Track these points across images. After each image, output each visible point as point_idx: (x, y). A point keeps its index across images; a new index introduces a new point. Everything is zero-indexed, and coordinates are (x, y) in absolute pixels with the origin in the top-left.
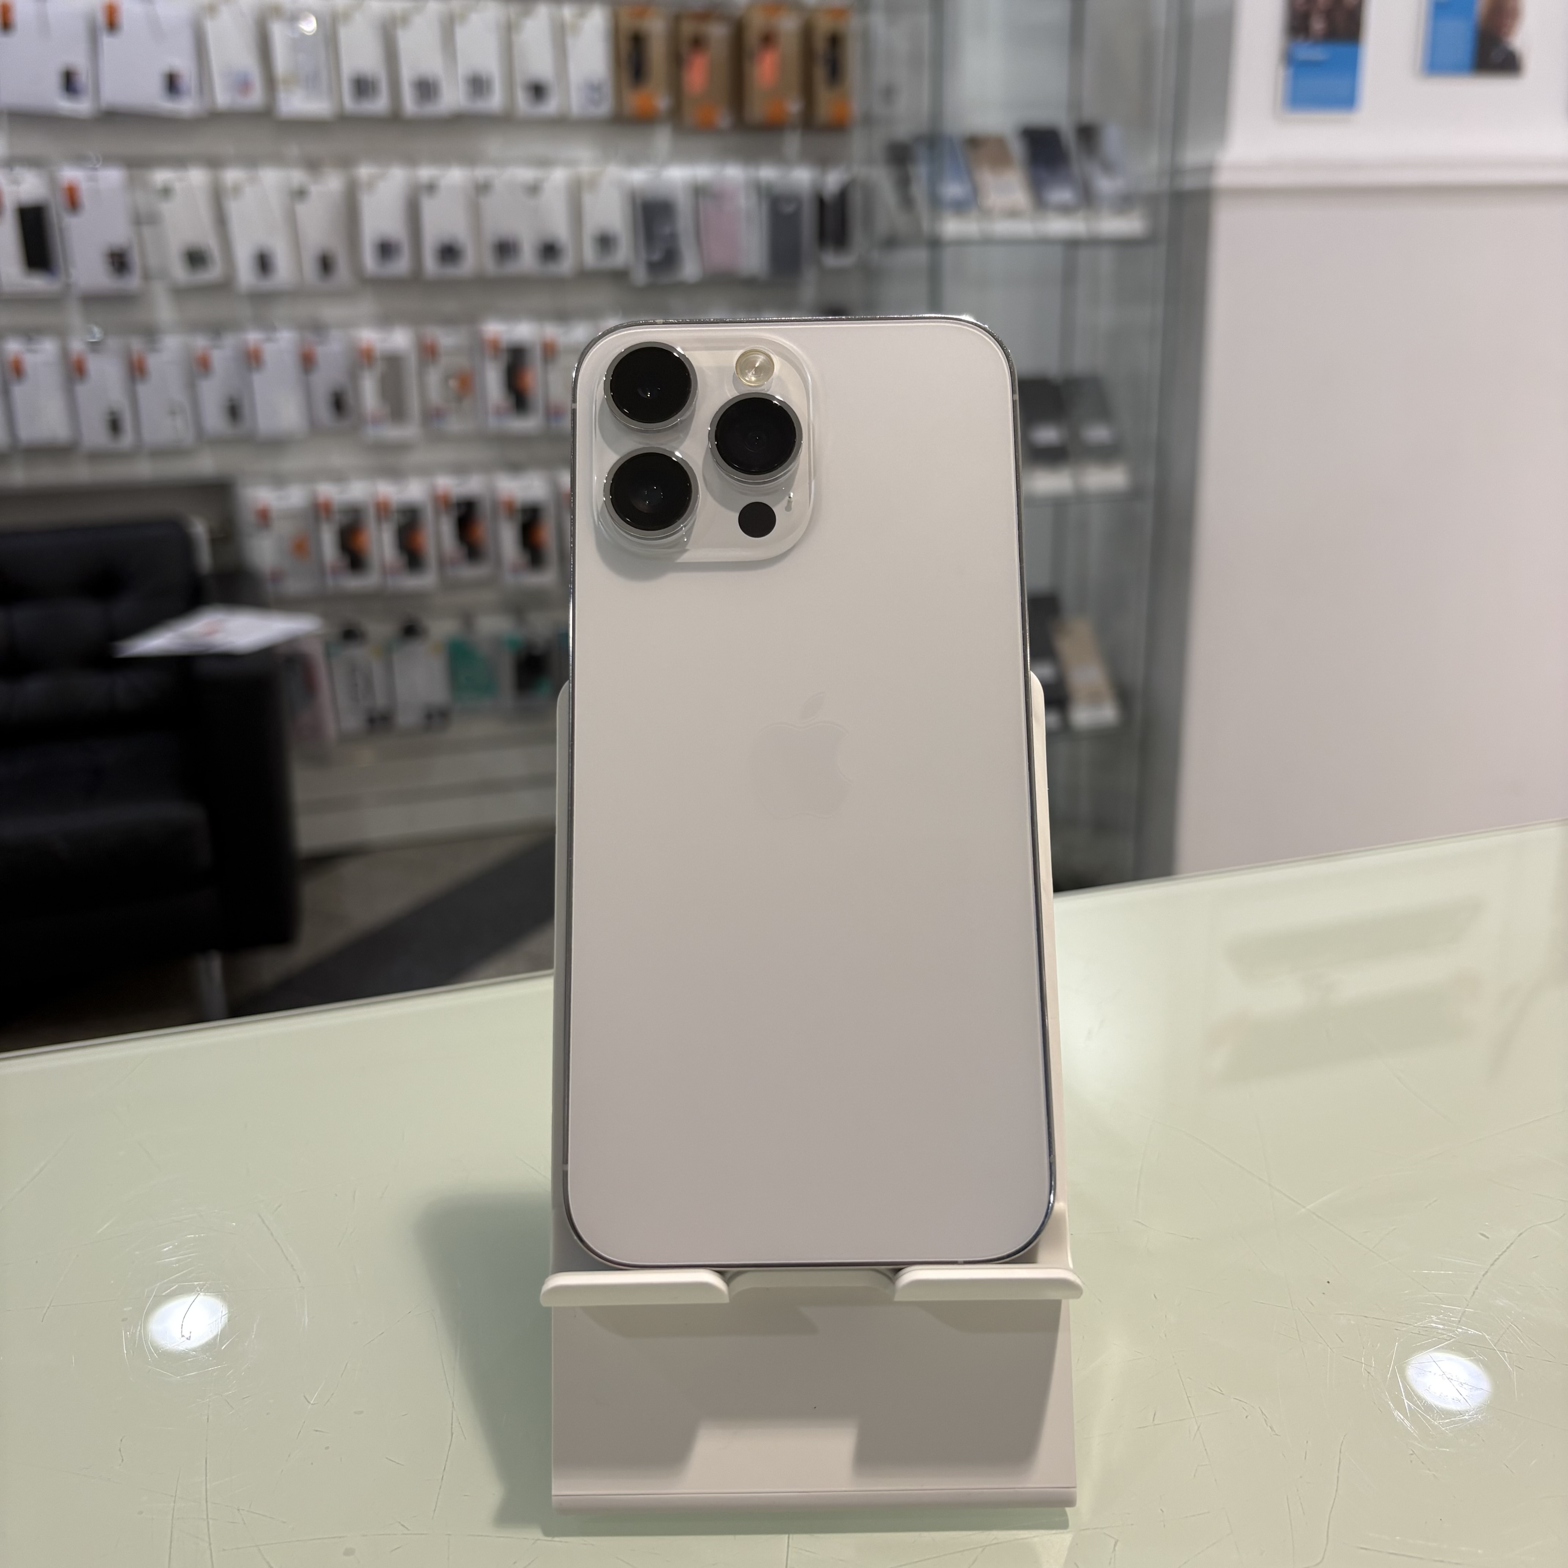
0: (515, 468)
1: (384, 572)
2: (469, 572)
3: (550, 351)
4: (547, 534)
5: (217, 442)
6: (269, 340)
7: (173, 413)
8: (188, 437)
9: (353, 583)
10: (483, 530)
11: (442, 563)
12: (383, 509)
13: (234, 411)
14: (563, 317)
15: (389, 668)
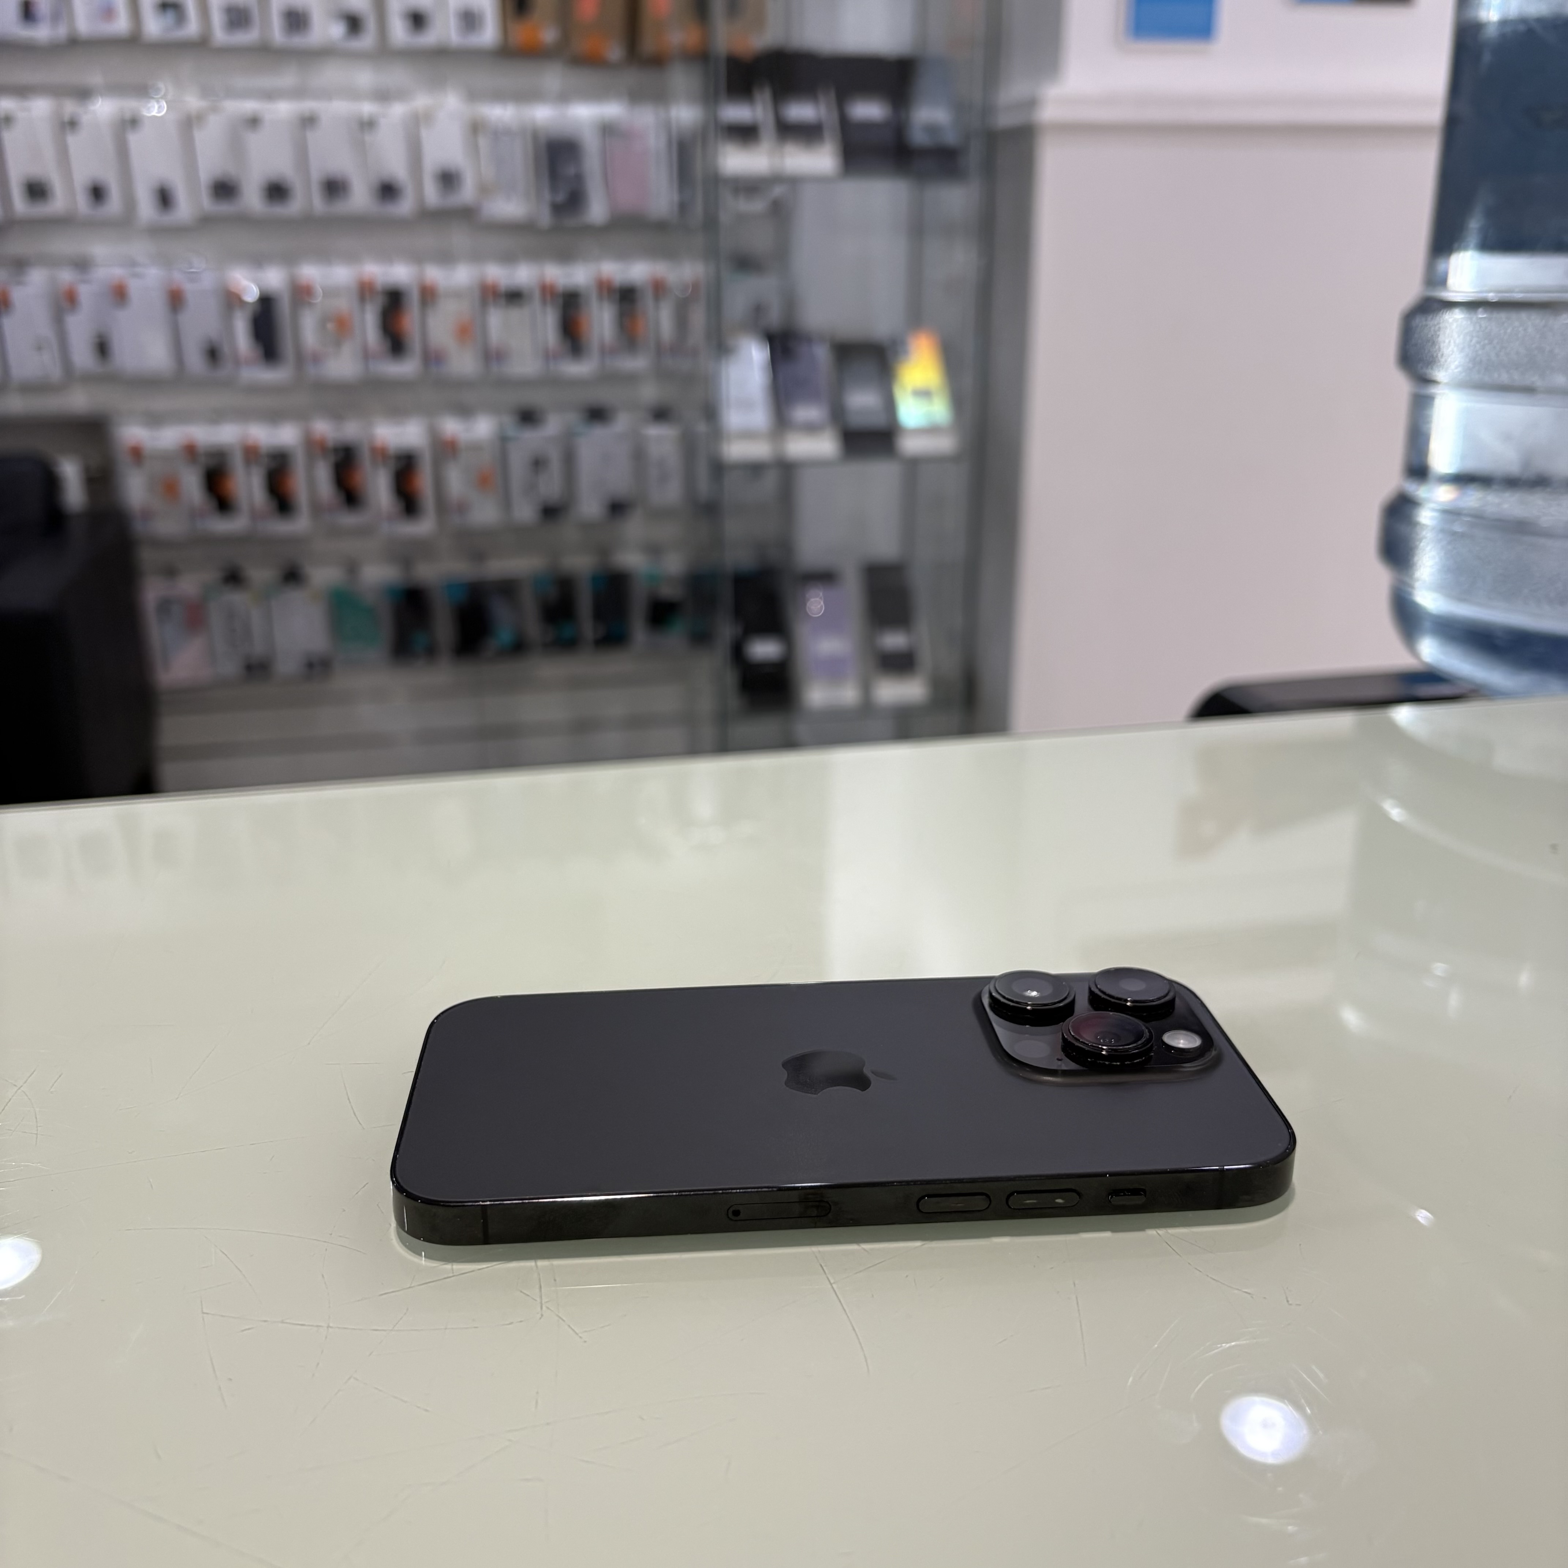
1: (255, 516)
2: (349, 519)
3: (428, 295)
4: (424, 482)
5: (88, 379)
6: (135, 275)
7: (39, 348)
8: (56, 373)
9: (222, 526)
10: (362, 477)
11: (317, 509)
12: (251, 453)
13: (102, 348)
14: (446, 258)
15: (268, 616)
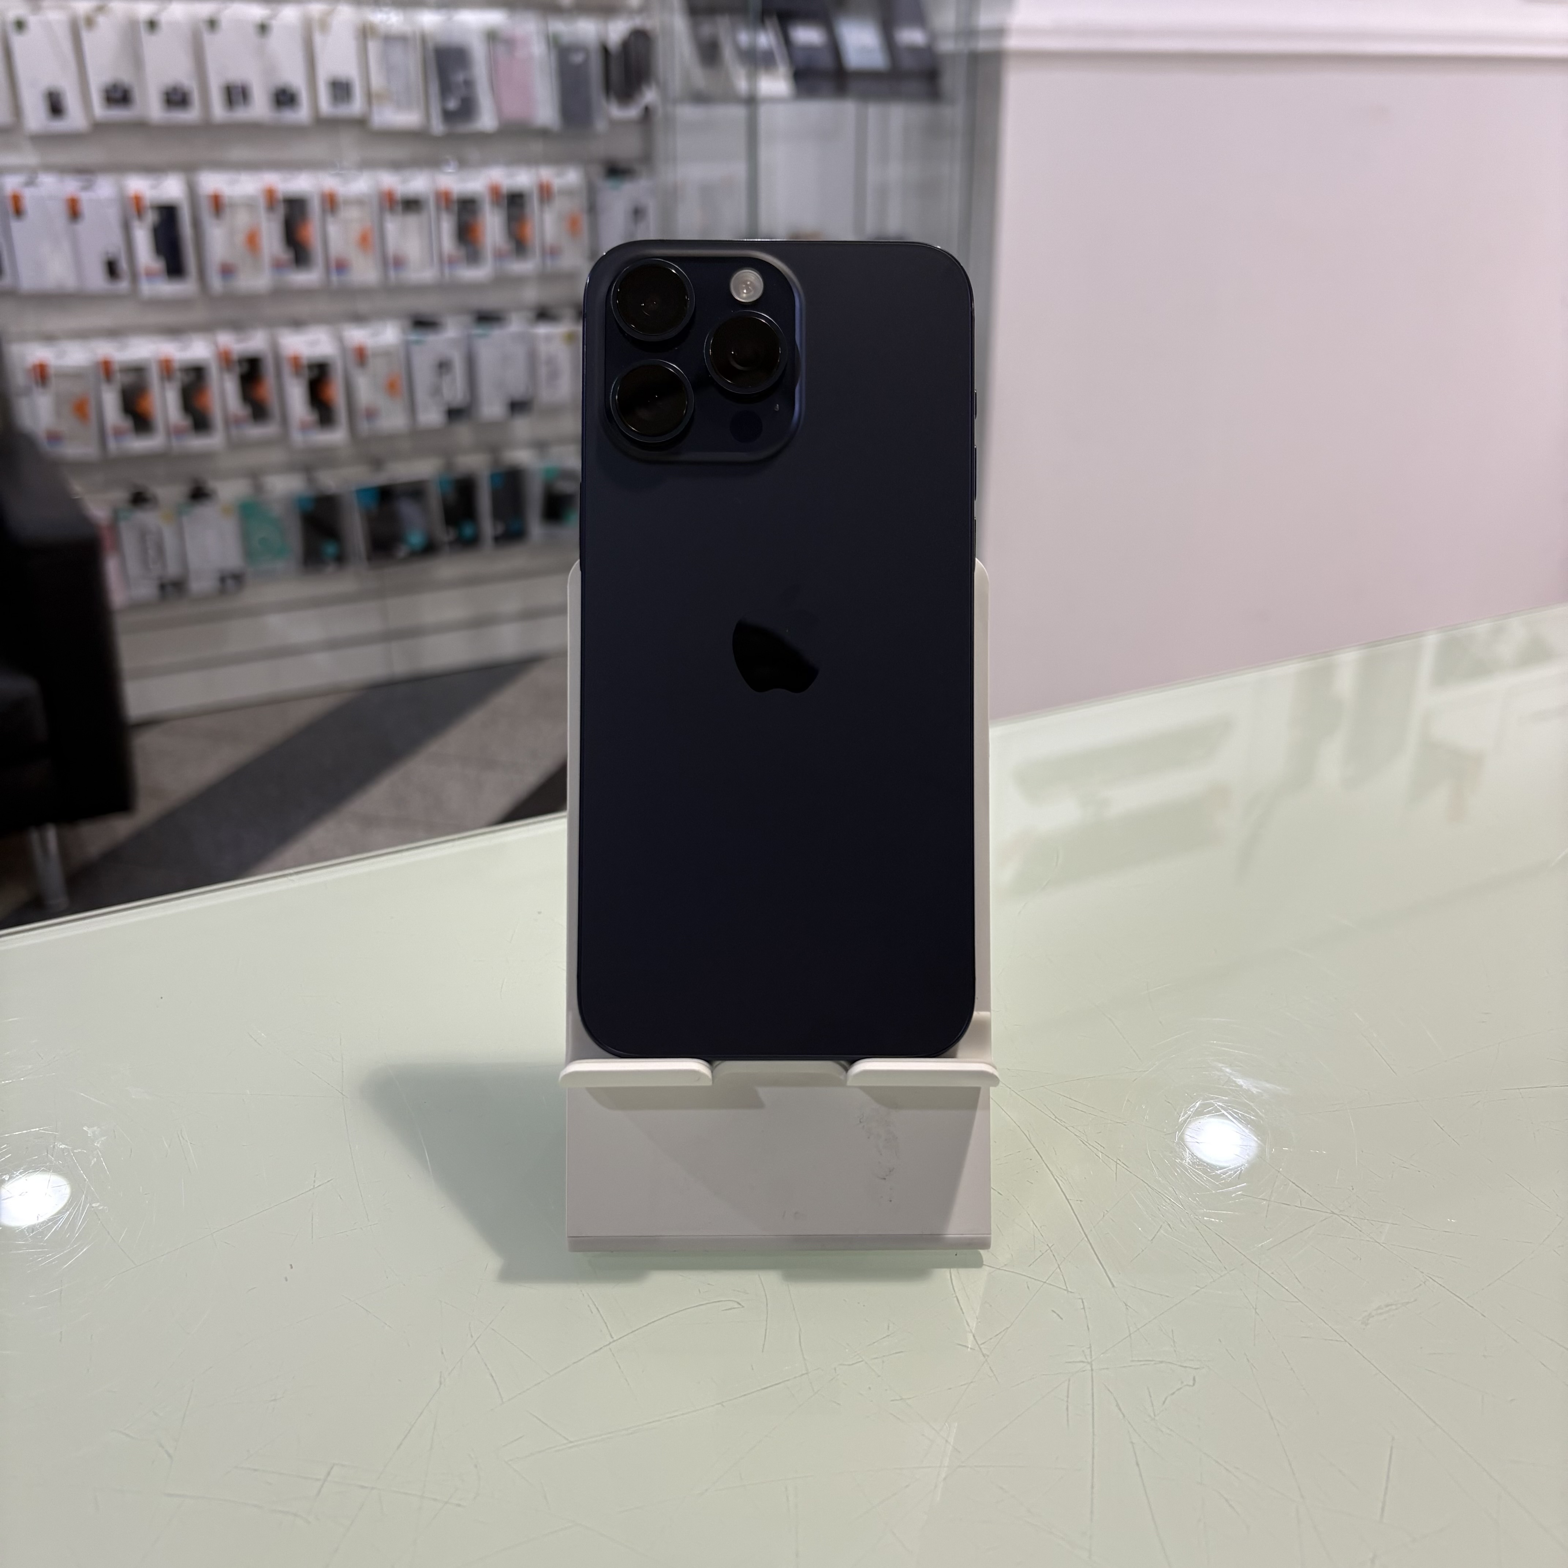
0: (297, 324)
1: (170, 433)
2: (256, 432)
3: (331, 203)
4: (336, 391)
6: (30, 185)
9: (140, 444)
10: (268, 388)
11: (229, 424)
12: (167, 368)
14: (340, 167)
15: (180, 534)
